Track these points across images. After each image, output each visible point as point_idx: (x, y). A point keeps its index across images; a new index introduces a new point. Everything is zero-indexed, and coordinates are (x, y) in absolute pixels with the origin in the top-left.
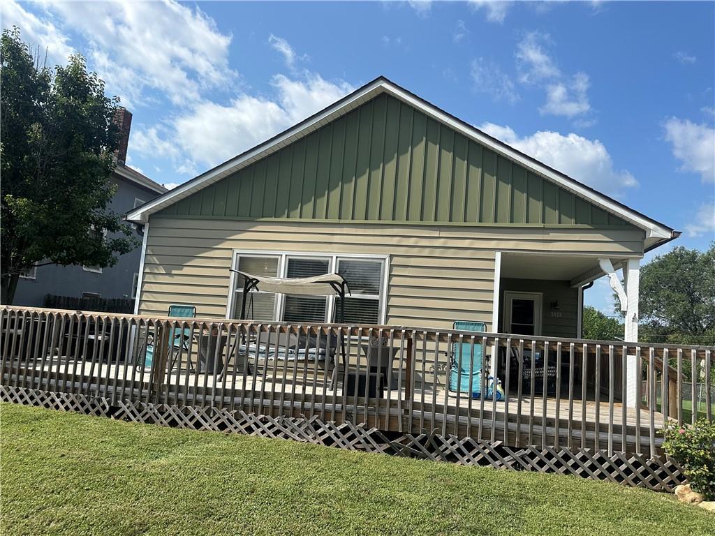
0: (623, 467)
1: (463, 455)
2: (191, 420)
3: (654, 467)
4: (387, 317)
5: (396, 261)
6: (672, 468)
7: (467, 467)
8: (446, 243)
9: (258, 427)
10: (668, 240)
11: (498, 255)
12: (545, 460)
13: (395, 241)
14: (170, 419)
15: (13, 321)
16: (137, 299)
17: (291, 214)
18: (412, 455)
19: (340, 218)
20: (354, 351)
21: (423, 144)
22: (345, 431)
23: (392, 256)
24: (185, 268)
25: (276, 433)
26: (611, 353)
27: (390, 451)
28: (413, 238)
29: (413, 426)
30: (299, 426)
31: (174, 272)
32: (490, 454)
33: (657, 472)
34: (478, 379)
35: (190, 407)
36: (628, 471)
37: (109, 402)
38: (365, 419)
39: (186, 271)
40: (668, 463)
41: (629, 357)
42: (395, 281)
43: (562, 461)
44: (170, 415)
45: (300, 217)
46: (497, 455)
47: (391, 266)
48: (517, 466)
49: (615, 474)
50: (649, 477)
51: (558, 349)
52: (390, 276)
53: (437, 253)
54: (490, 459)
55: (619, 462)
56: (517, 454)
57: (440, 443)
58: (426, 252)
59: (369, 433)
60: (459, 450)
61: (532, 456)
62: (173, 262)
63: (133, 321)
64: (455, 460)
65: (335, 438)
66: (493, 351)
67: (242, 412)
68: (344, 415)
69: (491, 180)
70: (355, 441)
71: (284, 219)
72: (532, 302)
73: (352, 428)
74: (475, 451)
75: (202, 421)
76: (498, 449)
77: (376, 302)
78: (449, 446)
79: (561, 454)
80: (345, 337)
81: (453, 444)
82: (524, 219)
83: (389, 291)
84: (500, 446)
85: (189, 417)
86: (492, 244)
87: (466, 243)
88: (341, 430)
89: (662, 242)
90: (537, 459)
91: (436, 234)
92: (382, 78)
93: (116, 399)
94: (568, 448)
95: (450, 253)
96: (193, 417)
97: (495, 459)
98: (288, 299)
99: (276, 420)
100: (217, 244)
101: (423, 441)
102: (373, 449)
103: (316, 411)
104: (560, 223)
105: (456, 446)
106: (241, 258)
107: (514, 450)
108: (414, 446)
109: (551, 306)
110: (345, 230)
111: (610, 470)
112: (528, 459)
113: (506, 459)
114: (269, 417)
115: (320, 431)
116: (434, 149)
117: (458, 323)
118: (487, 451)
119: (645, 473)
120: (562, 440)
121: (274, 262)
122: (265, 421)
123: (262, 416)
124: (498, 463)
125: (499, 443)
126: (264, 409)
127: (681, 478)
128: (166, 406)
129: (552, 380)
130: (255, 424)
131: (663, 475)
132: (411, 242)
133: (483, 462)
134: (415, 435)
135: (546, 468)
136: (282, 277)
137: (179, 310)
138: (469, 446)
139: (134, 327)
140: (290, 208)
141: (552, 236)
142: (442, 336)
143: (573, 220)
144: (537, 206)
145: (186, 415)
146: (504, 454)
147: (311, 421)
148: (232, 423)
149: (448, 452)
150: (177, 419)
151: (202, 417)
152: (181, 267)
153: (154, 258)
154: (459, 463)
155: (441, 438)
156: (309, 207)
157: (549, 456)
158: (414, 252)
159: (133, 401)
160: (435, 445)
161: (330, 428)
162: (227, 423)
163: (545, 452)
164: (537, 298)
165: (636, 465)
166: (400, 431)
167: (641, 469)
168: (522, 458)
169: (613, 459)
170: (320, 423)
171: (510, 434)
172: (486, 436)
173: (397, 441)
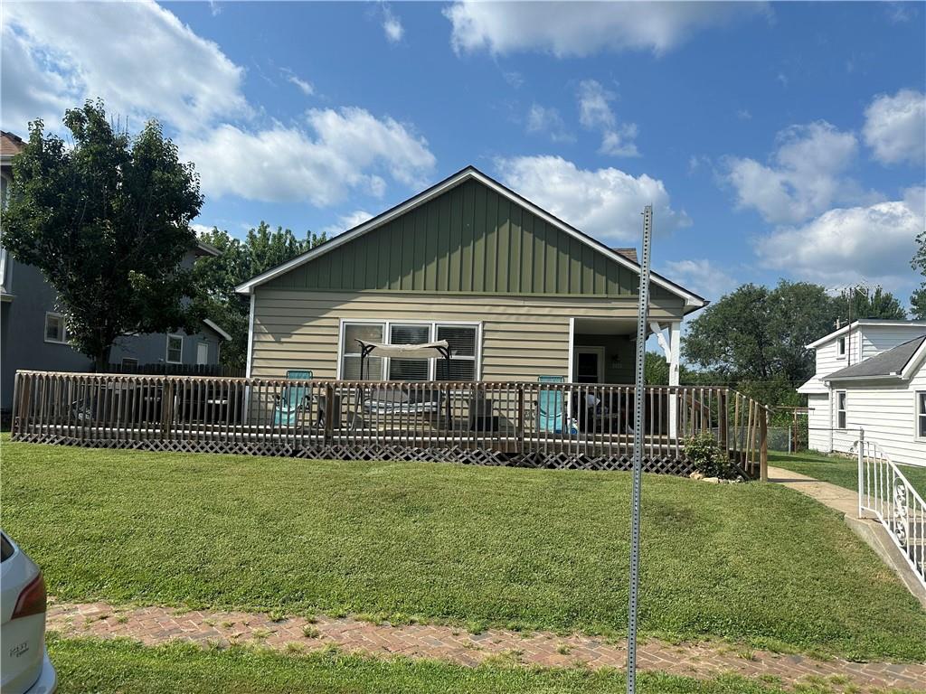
0: (660, 464)
1: (559, 464)
2: (361, 455)
3: (678, 462)
4: (482, 374)
5: (488, 326)
6: (689, 463)
7: (562, 470)
8: (529, 311)
9: (414, 456)
10: (700, 307)
11: (572, 321)
12: (612, 463)
13: (486, 309)
14: (344, 455)
15: (145, 390)
16: (249, 366)
17: (392, 285)
18: (526, 467)
19: (437, 290)
20: (458, 404)
21: (507, 225)
22: (478, 454)
23: (484, 323)
24: (294, 336)
25: (428, 459)
26: (652, 393)
27: (510, 465)
28: (503, 307)
29: (525, 448)
30: (445, 453)
31: (283, 340)
32: (577, 462)
33: (680, 466)
34: (560, 420)
35: (359, 446)
36: (662, 467)
37: (291, 447)
38: (491, 446)
39: (294, 338)
40: (687, 460)
41: (671, 395)
42: (487, 343)
43: (623, 463)
44: (344, 452)
45: (401, 289)
46: (581, 462)
47: (484, 331)
48: (594, 468)
49: (655, 469)
50: (675, 469)
51: (619, 392)
52: (483, 340)
53: (522, 319)
54: (577, 466)
55: (657, 461)
56: (594, 461)
57: (543, 458)
58: (513, 319)
59: (495, 455)
60: (556, 461)
61: (604, 461)
62: (281, 331)
63: (247, 384)
64: (554, 467)
65: (471, 460)
66: (569, 398)
67: (401, 447)
68: (476, 445)
69: (565, 258)
70: (485, 461)
71: (386, 290)
72: (596, 355)
73: (483, 452)
74: (567, 461)
75: (370, 455)
76: (582, 458)
77: (471, 363)
78: (549, 459)
79: (621, 459)
80: (452, 392)
81: (552, 458)
82: (592, 291)
83: (482, 352)
84: (583, 457)
85: (360, 452)
86: (567, 312)
87: (546, 311)
88: (475, 454)
89: (697, 308)
90: (607, 463)
91: (521, 303)
92: (471, 167)
93: (297, 445)
94: (626, 455)
95: (532, 319)
96: (363, 453)
97: (580, 465)
98: (393, 361)
99: (427, 450)
100: (325, 314)
101: (532, 457)
102: (499, 465)
103: (456, 443)
104: (619, 293)
105: (554, 459)
106: (347, 326)
107: (592, 458)
108: (527, 461)
109: (612, 358)
110: (442, 300)
111: (652, 466)
112: (601, 463)
113: (587, 464)
114: (421, 449)
115: (460, 455)
116: (517, 230)
117: (541, 377)
118: (574, 460)
119: (673, 467)
120: (622, 450)
121: (378, 329)
122: (419, 452)
123: (416, 448)
124: (582, 467)
125: (582, 454)
126: (417, 444)
127: (694, 468)
128: (340, 446)
129: (615, 421)
130: (412, 454)
131: (684, 467)
132: (500, 310)
133: (573, 467)
134: (527, 454)
135: (612, 468)
136: (387, 343)
137: (297, 374)
138: (563, 458)
139: (247, 387)
140: (391, 281)
141: (614, 304)
142: (535, 386)
143: (629, 292)
144: (602, 279)
145: (357, 452)
146: (586, 461)
147: (453, 450)
148: (393, 455)
149: (549, 463)
150: (350, 455)
151: (370, 452)
152: (290, 335)
153: (263, 327)
154: (556, 470)
155: (544, 454)
156: (408, 279)
157: (614, 461)
158: (503, 318)
159: (312, 444)
160: (541, 459)
161: (467, 454)
162: (390, 455)
163: (611, 458)
164: (599, 351)
165: (667, 462)
166: (516, 452)
167: (670, 464)
168: (597, 463)
169: (653, 459)
170: (460, 451)
171: (589, 448)
172: (573, 450)
173: (515, 458)
